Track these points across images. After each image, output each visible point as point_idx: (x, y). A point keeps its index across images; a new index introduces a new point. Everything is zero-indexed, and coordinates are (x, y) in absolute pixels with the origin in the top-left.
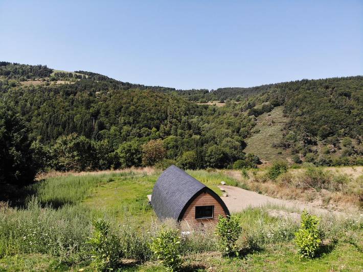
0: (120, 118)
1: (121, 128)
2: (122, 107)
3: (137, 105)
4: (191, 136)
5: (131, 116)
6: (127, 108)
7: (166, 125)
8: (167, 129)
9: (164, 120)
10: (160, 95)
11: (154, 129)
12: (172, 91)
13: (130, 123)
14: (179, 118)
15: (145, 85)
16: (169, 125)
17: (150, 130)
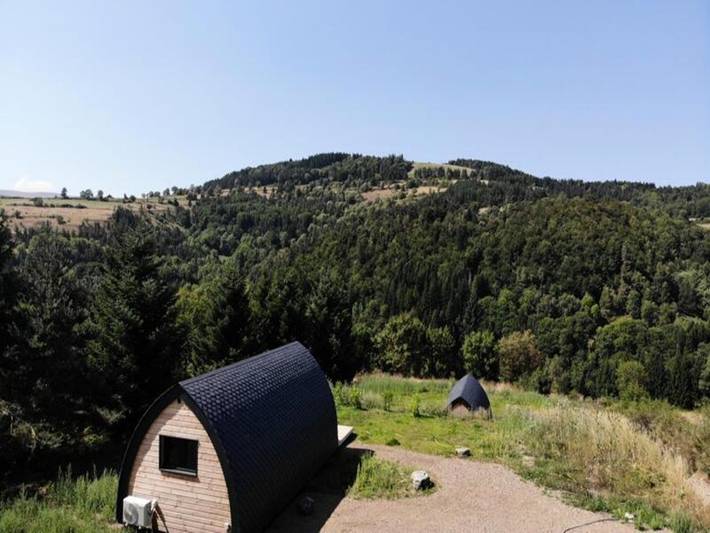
0: (518, 268)
1: (520, 293)
2: (525, 243)
3: (555, 236)
4: (672, 318)
5: (540, 264)
6: (535, 244)
7: (616, 288)
8: (617, 298)
9: (611, 274)
10: (609, 207)
11: (587, 297)
12: (647, 192)
13: (537, 282)
14: (648, 269)
15: (585, 181)
16: (622, 289)
17: (578, 301)
